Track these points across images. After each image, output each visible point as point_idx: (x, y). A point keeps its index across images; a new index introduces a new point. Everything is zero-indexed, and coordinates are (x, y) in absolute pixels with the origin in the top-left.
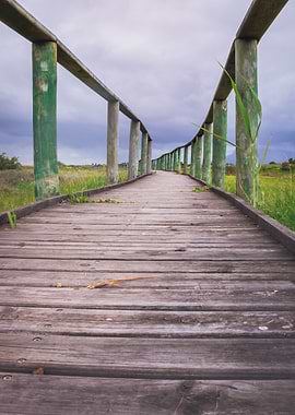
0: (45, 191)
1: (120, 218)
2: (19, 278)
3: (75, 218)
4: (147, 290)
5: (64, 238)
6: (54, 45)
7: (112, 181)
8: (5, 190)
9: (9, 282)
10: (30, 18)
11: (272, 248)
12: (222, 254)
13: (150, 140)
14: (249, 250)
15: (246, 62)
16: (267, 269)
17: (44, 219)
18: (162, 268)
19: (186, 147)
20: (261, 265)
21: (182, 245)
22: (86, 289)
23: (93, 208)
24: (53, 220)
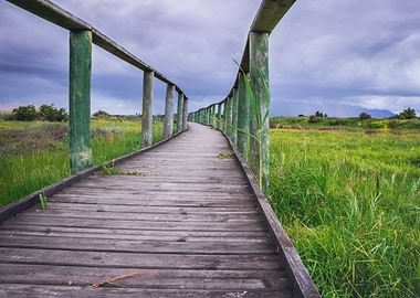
0: (79, 164)
1: (141, 197)
2: (38, 274)
3: (102, 196)
4: (141, 290)
5: (86, 223)
6: (90, 33)
7: (146, 143)
8: (51, 145)
9: (29, 278)
10: (66, 15)
11: (260, 237)
12: (215, 246)
13: (186, 99)
14: (239, 240)
15: (258, 52)
16: (247, 264)
17: (73, 197)
18: (160, 263)
19: (220, 104)
20: (243, 260)
21: (185, 234)
22: (91, 288)
23: (120, 182)
24: (81, 198)
